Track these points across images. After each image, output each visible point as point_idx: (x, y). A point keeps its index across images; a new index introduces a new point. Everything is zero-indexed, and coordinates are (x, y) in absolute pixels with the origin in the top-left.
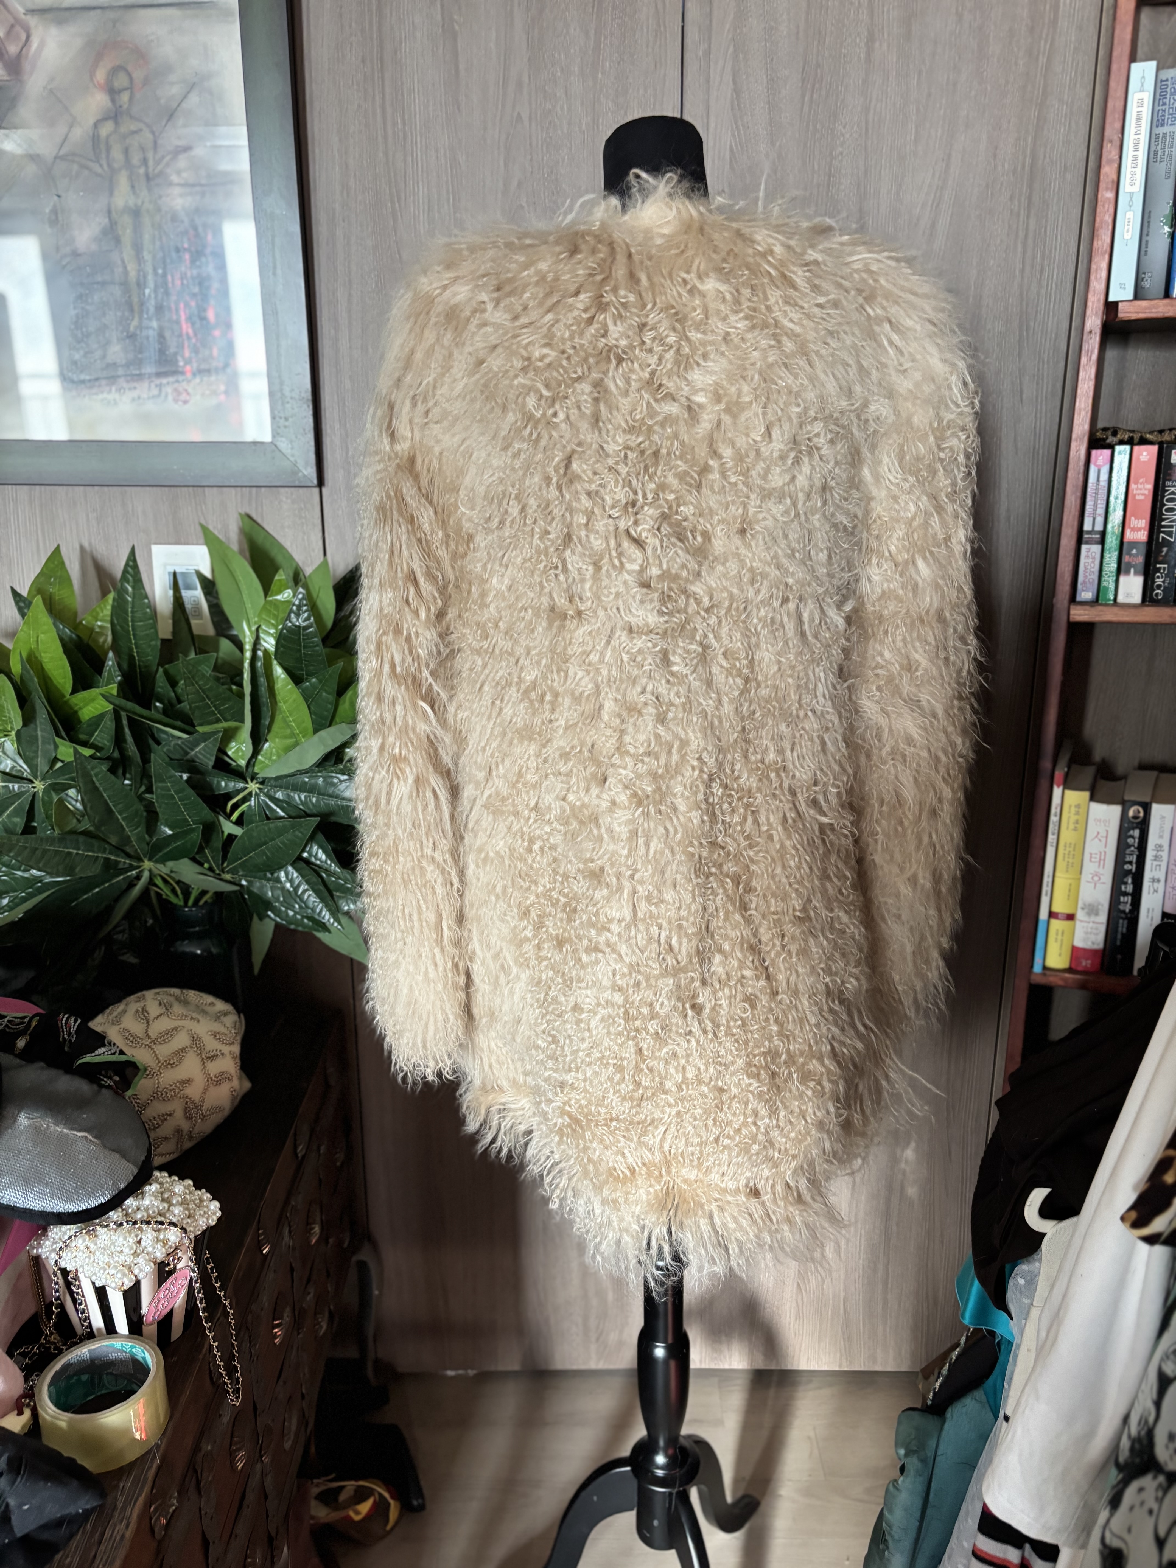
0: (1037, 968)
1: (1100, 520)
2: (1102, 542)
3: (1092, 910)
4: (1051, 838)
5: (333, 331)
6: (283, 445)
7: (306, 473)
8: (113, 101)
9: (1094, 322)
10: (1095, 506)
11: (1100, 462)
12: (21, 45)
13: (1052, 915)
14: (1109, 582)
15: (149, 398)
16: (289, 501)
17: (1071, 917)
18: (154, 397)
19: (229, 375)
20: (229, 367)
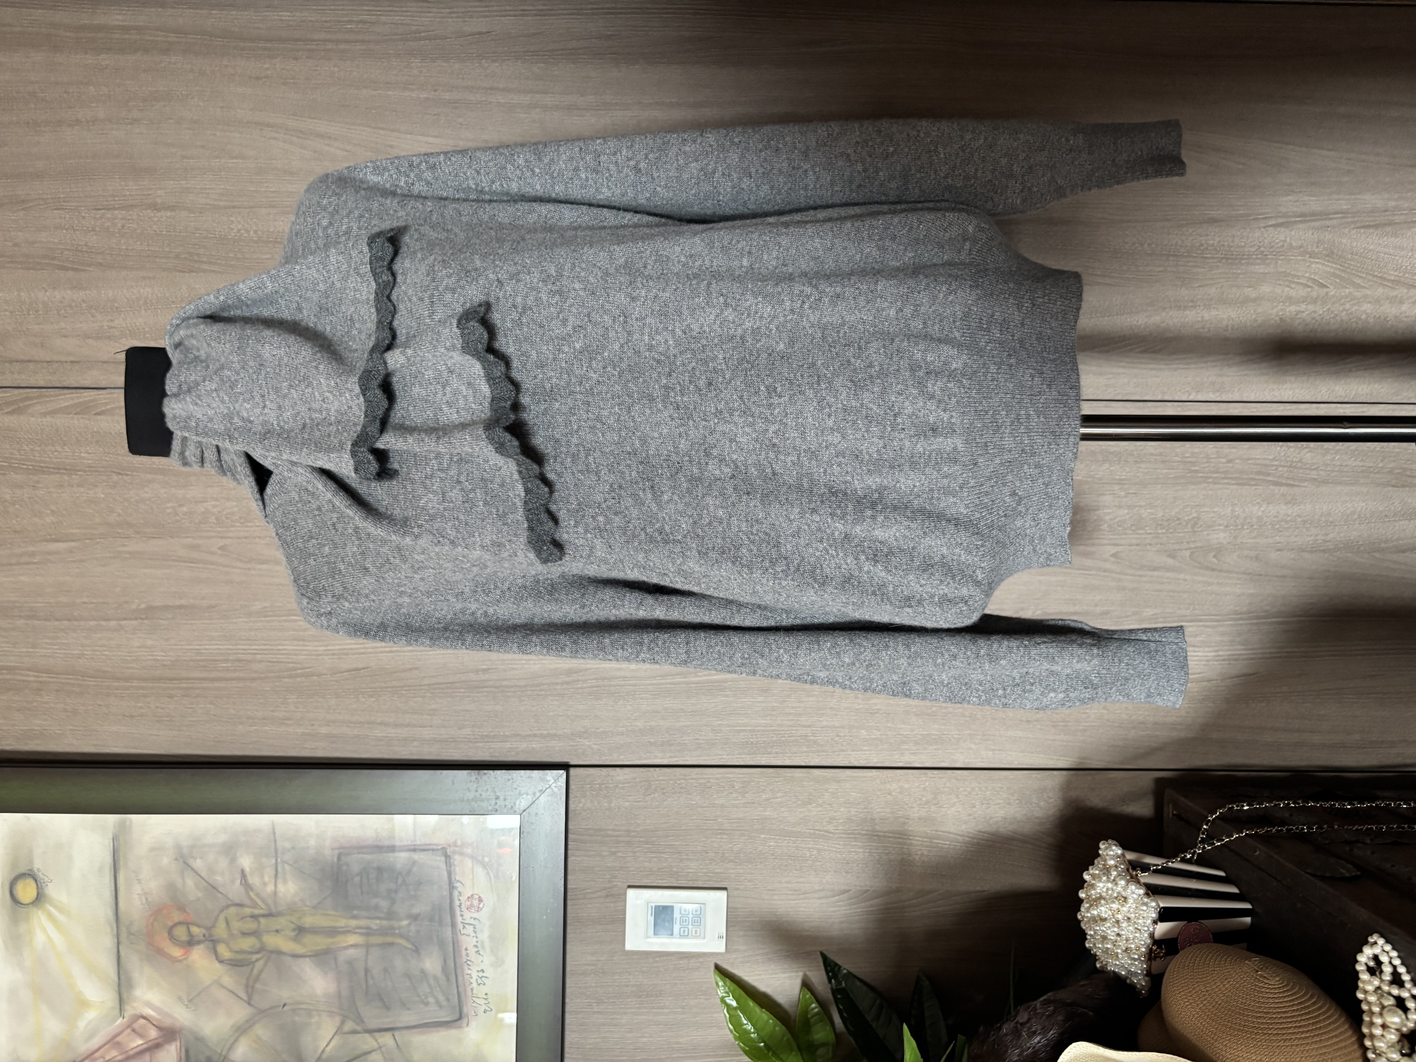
7: (553, 781)
8: (199, 942)
12: (150, 1025)
15: (477, 938)
16: (583, 800)
18: (475, 932)
19: (454, 852)
20: (446, 852)
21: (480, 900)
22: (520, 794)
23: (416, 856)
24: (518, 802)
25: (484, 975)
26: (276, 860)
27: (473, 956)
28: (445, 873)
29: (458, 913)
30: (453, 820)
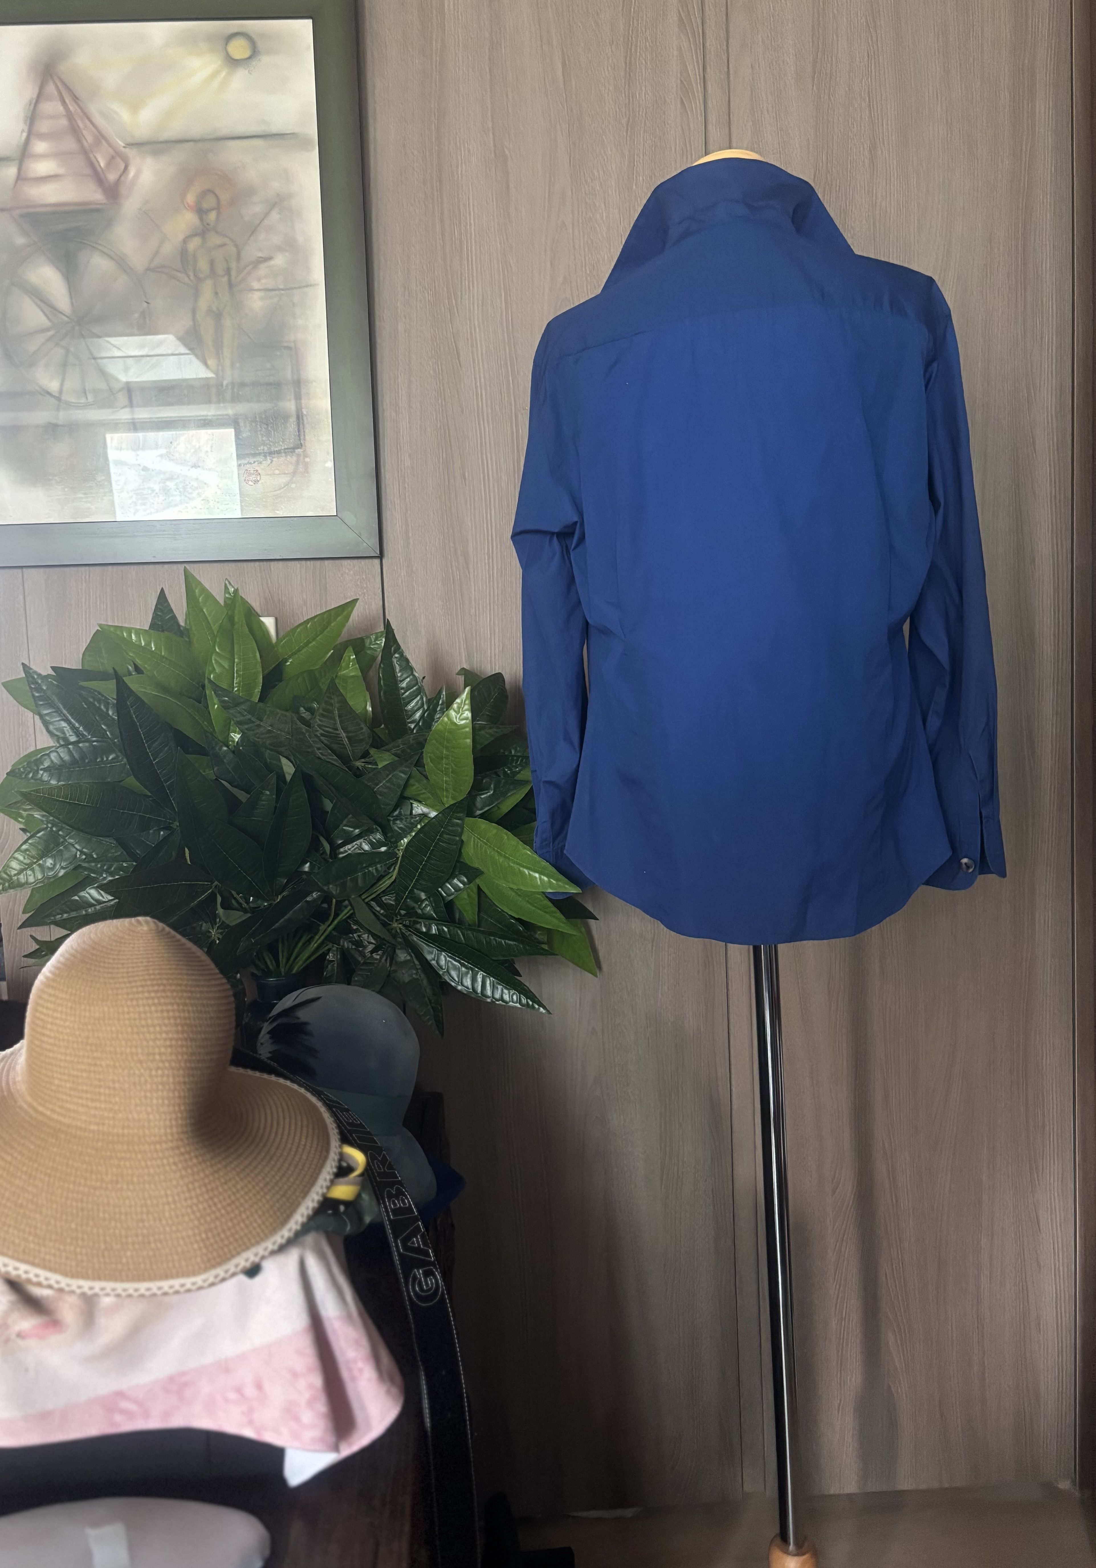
5: (394, 414)
6: (349, 517)
7: (369, 543)
8: (201, 219)
12: (119, 173)
16: (352, 572)
19: (298, 455)
20: (298, 448)
21: (256, 482)
23: (293, 420)
24: (348, 513)
26: (282, 290)
28: (278, 448)
30: (328, 453)
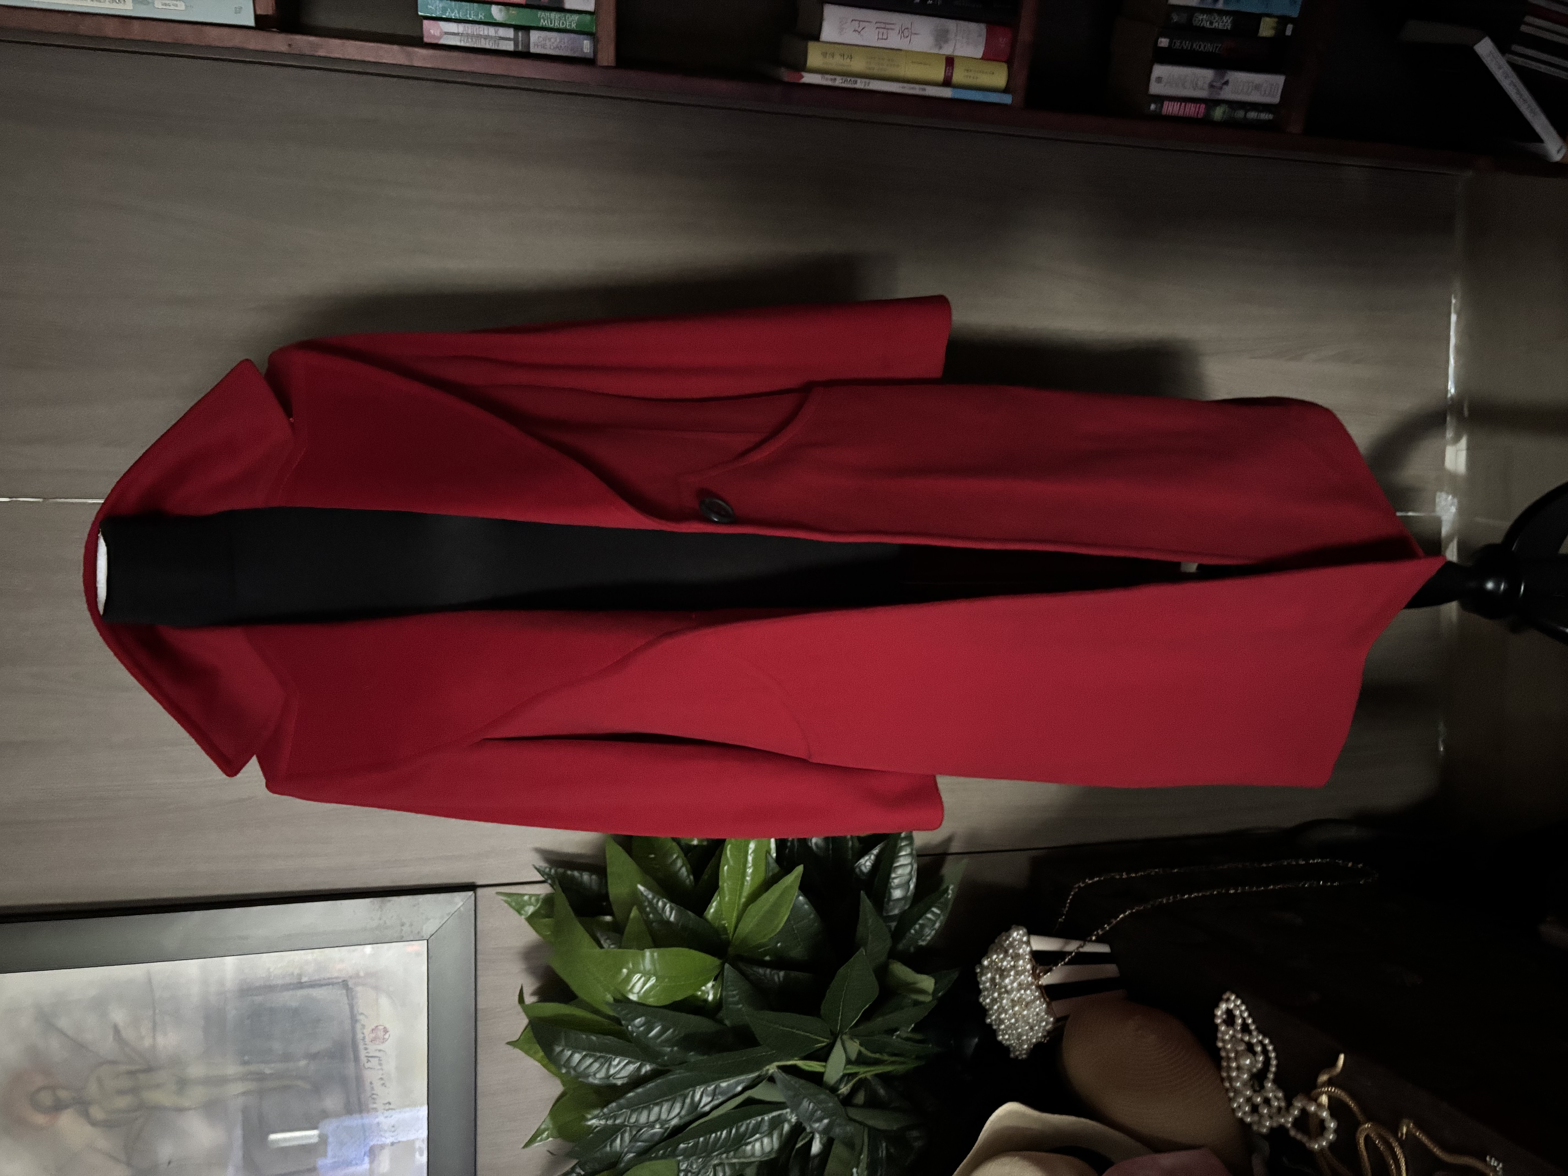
0: (1007, 99)
1: (503, 32)
2: (526, 29)
3: (942, 37)
4: (860, 84)
6: (430, 929)
7: (461, 903)
8: (67, 1106)
9: (278, 42)
10: (486, 37)
11: (437, 34)
13: (947, 83)
14: (572, 21)
15: (382, 1069)
17: (950, 61)
18: (380, 1064)
20: (348, 985)
21: (386, 1031)
22: (427, 919)
23: (314, 992)
24: (424, 927)
25: (391, 1107)
26: (154, 1011)
27: (378, 1088)
28: (347, 1007)
29: (361, 1047)
30: (354, 952)
